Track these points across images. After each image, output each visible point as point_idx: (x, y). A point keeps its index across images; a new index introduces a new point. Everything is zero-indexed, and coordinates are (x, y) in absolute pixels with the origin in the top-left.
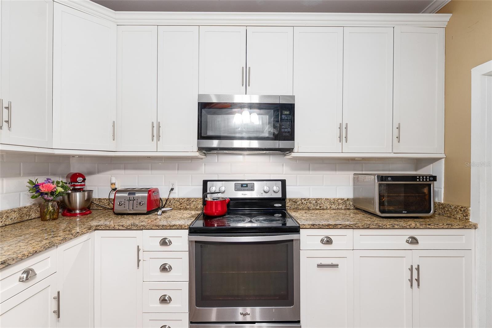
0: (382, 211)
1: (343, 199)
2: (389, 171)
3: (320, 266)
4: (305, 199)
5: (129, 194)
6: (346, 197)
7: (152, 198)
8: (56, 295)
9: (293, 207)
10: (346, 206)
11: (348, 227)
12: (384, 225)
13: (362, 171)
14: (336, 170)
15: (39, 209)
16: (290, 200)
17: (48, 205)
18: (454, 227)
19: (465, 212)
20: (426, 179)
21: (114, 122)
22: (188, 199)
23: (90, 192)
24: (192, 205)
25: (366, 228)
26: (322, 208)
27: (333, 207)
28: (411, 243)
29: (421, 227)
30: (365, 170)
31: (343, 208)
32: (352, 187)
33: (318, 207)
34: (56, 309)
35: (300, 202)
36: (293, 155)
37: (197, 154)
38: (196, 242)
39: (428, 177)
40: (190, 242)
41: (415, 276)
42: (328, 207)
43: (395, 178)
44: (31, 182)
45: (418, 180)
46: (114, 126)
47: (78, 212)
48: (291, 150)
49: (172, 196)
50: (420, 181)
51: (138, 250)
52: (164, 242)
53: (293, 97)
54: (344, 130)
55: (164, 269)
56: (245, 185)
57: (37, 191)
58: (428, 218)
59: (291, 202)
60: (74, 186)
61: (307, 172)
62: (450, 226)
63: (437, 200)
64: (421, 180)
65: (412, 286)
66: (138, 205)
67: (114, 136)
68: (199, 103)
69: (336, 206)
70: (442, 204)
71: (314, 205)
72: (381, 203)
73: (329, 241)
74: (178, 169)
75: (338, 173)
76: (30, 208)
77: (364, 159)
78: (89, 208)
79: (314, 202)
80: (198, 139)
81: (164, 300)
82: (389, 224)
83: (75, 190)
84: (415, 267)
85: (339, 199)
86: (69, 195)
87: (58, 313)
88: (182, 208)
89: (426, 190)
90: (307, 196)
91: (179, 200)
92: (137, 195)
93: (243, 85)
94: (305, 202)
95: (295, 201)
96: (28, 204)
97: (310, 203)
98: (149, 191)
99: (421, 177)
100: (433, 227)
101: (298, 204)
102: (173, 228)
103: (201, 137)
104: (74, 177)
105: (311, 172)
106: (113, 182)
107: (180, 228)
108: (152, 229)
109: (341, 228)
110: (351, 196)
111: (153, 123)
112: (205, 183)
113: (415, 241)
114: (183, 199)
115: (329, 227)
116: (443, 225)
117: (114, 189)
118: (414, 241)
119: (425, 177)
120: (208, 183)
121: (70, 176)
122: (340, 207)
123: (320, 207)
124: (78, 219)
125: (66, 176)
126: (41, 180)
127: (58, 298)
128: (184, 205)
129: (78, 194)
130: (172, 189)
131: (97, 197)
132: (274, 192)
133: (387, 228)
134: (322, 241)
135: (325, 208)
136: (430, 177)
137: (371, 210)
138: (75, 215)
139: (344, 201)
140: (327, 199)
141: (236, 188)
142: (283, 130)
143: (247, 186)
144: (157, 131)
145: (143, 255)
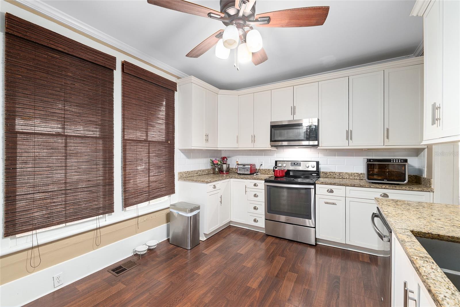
1: (358, 173)
2: (394, 156)
3: (326, 203)
4: (332, 173)
5: (243, 166)
7: (252, 169)
8: (221, 196)
9: (324, 176)
10: (360, 178)
11: (342, 185)
12: (364, 185)
13: (373, 156)
14: (353, 156)
15: (213, 170)
16: (323, 172)
17: (216, 168)
18: (415, 190)
20: (398, 161)
21: (237, 136)
22: (269, 170)
23: (229, 165)
24: (271, 173)
25: (352, 186)
26: (343, 178)
27: (351, 177)
28: (384, 197)
29: (390, 188)
30: (375, 156)
31: (358, 179)
33: (341, 177)
34: (220, 201)
35: (329, 174)
36: (319, 148)
37: (271, 148)
38: (267, 185)
39: (400, 160)
40: (265, 185)
42: (348, 178)
44: (211, 160)
45: (392, 162)
46: (237, 137)
47: (225, 172)
48: (317, 146)
49: (261, 168)
50: (393, 162)
51: (246, 187)
52: (255, 185)
55: (255, 196)
56: (296, 164)
57: (213, 163)
59: (323, 174)
60: (224, 162)
61: (334, 157)
62: (411, 189)
64: (395, 162)
66: (247, 171)
67: (237, 141)
68: (271, 126)
69: (353, 177)
71: (338, 176)
73: (332, 191)
74: (264, 155)
75: (354, 157)
76: (210, 170)
77: (368, 149)
78: (228, 171)
79: (338, 174)
80: (270, 142)
81: (255, 208)
82: (367, 185)
83: (224, 164)
85: (355, 173)
86: (222, 165)
87: (221, 202)
88: (266, 174)
90: (333, 171)
91: (264, 170)
92: (246, 166)
93: (292, 115)
94: (332, 174)
95: (326, 173)
96: (210, 168)
97: (336, 175)
98: (251, 165)
99: (395, 160)
100: (398, 189)
101: (328, 175)
102: (259, 179)
103: (271, 141)
104: (223, 158)
105: (336, 157)
106: (237, 161)
107: (261, 179)
108: (250, 179)
109: (337, 185)
111: (252, 135)
112: (276, 162)
113: (386, 195)
114: (266, 169)
115: (331, 184)
116: (406, 188)
117: (238, 164)
119: (397, 160)
120: (278, 162)
121: (222, 158)
122: (356, 178)
123: (342, 177)
124: (225, 175)
125: (220, 158)
126: (214, 159)
127: (221, 197)
128: (267, 172)
129: (225, 165)
130: (261, 165)
131: (231, 167)
132: (312, 167)
133: (366, 187)
134: (328, 191)
135: (345, 178)
136: (401, 160)
138: (224, 173)
139: (359, 175)
140: (347, 173)
141: (292, 165)
142: (311, 136)
143: (297, 164)
144: (254, 139)
145: (248, 189)
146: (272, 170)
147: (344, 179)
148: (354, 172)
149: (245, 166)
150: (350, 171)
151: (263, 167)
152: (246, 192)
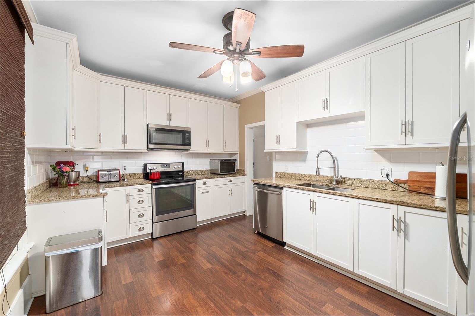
0: (221, 172)
3: (203, 193)
5: (108, 172)
6: (207, 169)
9: (187, 174)
14: (203, 158)
19: (244, 171)
20: (234, 160)
22: (135, 174)
24: (137, 177)
27: (203, 173)
28: (230, 182)
30: (214, 158)
32: (209, 165)
33: (197, 174)
35: (189, 172)
36: (189, 152)
37: (147, 151)
38: (156, 188)
41: (231, 193)
43: (225, 160)
46: (100, 136)
47: (72, 183)
48: (188, 150)
49: (125, 173)
50: (232, 161)
53: (190, 128)
54: (208, 142)
58: (234, 174)
61: (192, 159)
62: (240, 175)
63: (237, 168)
65: (230, 195)
66: (114, 178)
67: (100, 140)
70: (238, 169)
72: (221, 170)
75: (204, 159)
77: (214, 153)
80: (147, 144)
81: (140, 216)
83: (72, 171)
84: (231, 189)
88: (131, 178)
89: (234, 164)
90: (192, 170)
93: (168, 120)
95: (187, 172)
97: (193, 172)
102: (145, 184)
105: (193, 159)
107: (148, 183)
108: (134, 185)
109: (208, 179)
110: (209, 169)
112: (145, 165)
114: (131, 174)
115: (205, 178)
118: (230, 181)
120: (147, 165)
122: (205, 173)
128: (132, 177)
130: (125, 169)
132: (179, 168)
133: (223, 177)
137: (217, 173)
139: (207, 171)
140: (200, 170)
141: (162, 167)
142: (186, 142)
143: (166, 166)
144: (125, 139)
145: (130, 198)
146: (139, 174)
147: (199, 175)
148: (204, 169)
149: (111, 171)
150: (202, 169)
151: (127, 172)
152: (128, 201)
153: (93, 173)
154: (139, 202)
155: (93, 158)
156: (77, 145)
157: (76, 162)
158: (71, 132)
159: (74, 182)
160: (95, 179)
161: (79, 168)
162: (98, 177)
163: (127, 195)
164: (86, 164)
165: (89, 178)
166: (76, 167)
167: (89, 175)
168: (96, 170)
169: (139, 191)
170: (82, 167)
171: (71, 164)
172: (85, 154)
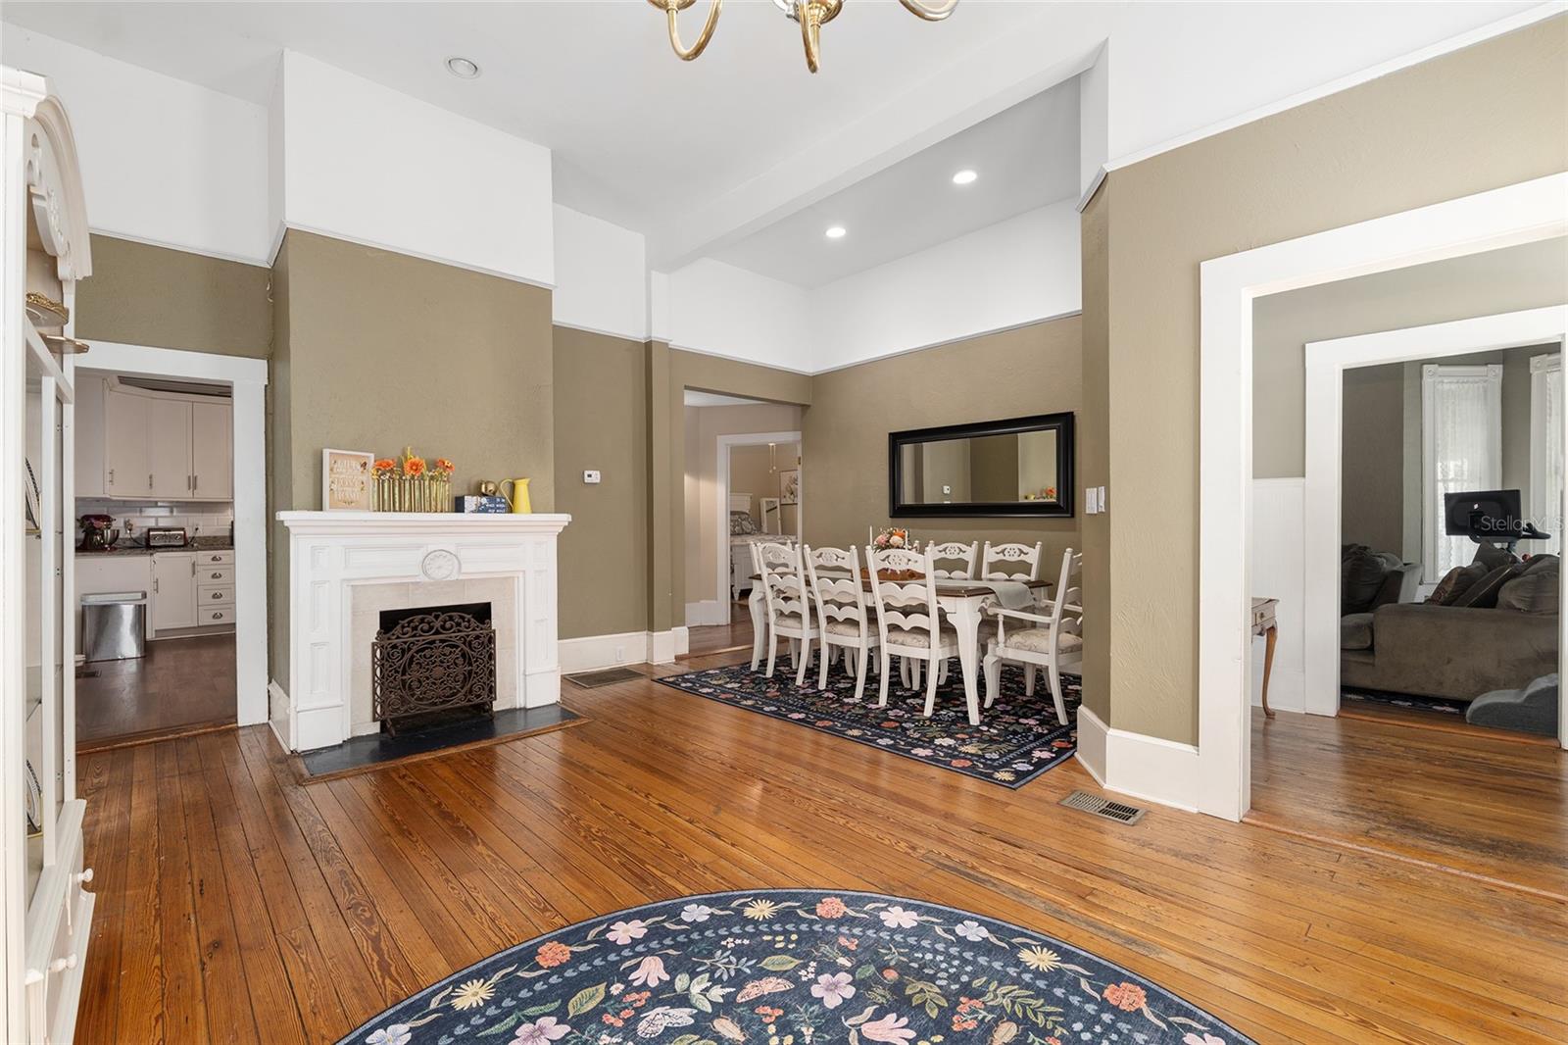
22: (215, 537)
144: (193, 483)
145: (197, 568)
146: (224, 537)
149: (170, 531)
151: (200, 534)
152: (194, 573)
153: (141, 535)
154: (214, 576)
155: (141, 511)
156: (115, 492)
157: (112, 517)
158: (108, 477)
159: (110, 544)
160: (144, 543)
161: (118, 523)
162: (148, 539)
163: (194, 565)
164: (128, 521)
165: (135, 540)
166: (113, 523)
167: (134, 536)
168: (145, 530)
169: (214, 559)
170: (122, 524)
171: (107, 519)
172: (127, 505)
